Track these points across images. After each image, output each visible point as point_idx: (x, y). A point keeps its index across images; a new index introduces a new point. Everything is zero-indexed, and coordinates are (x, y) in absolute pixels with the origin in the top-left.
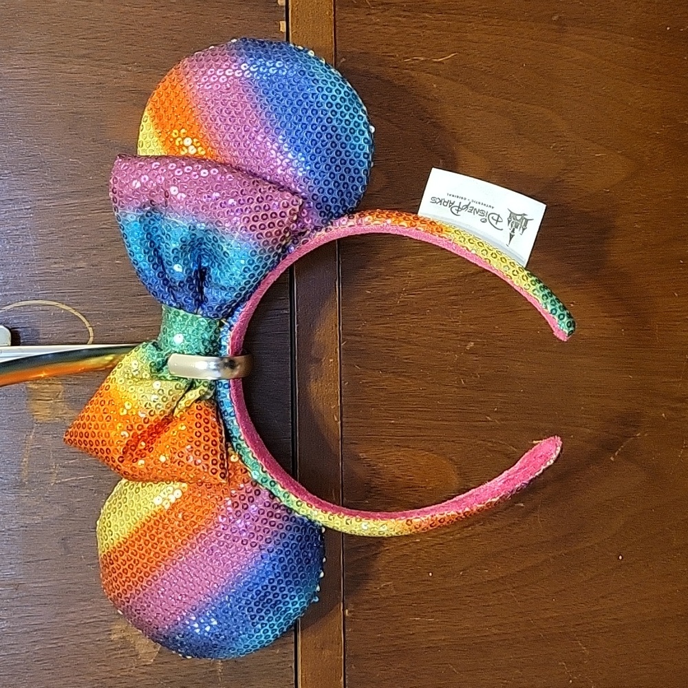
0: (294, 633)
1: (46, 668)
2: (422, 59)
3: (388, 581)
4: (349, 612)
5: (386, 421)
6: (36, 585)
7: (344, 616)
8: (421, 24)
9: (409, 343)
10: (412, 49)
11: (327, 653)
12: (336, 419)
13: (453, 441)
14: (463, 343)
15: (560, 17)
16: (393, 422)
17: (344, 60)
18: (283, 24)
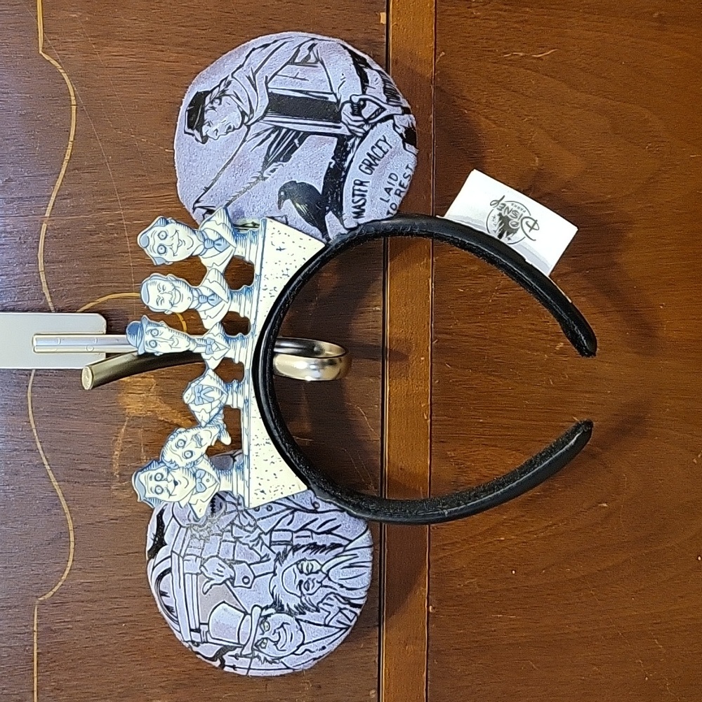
0: (378, 628)
1: (134, 659)
2: (521, 54)
3: (472, 579)
4: (434, 608)
5: (475, 420)
6: (126, 578)
7: (428, 612)
8: (521, 19)
9: (500, 342)
10: (512, 44)
11: (410, 648)
12: (426, 418)
13: (539, 441)
14: (552, 344)
15: (660, 15)
16: (481, 421)
17: (443, 53)
18: (383, 15)
